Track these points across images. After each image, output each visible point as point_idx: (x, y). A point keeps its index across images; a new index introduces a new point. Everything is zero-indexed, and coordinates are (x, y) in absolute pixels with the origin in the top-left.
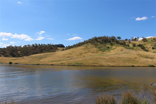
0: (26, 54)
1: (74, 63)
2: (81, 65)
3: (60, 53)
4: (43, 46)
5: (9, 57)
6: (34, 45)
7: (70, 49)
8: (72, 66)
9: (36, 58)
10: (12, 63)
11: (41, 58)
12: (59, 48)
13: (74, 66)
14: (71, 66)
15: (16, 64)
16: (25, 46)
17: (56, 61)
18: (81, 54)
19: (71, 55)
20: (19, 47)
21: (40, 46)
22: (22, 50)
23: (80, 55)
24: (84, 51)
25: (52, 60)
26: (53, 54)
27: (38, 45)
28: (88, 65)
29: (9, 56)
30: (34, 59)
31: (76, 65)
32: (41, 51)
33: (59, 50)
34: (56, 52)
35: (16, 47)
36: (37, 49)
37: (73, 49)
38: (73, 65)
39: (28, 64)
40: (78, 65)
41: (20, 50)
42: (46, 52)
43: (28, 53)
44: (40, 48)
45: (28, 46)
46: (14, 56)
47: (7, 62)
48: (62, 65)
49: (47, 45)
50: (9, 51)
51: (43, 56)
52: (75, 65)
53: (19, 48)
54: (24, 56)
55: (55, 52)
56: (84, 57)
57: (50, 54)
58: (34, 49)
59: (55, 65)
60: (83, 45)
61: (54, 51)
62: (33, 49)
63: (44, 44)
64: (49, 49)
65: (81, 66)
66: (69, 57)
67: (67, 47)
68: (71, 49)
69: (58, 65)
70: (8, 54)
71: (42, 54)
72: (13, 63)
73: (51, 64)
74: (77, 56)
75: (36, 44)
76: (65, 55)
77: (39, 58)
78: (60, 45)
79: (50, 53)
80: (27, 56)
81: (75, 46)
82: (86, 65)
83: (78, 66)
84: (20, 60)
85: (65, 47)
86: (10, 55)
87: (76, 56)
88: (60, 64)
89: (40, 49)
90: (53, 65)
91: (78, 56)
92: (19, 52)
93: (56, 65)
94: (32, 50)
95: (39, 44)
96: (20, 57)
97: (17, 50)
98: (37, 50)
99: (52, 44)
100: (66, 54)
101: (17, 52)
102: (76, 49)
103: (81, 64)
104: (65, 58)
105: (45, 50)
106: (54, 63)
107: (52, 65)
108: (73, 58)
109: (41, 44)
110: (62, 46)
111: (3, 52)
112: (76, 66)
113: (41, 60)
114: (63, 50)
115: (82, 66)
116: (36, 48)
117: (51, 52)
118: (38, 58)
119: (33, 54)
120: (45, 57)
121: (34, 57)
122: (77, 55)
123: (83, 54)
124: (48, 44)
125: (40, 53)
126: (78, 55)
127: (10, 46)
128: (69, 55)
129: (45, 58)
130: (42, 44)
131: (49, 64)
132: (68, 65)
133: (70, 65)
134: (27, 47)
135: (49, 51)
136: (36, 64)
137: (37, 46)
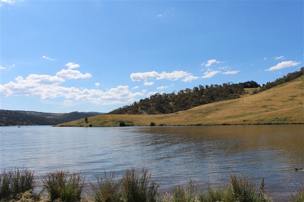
0: (183, 107)
1: (270, 118)
2: (284, 122)
3: (248, 99)
4: (215, 88)
5: (155, 114)
6: (197, 88)
7: (269, 90)
8: (265, 124)
9: (200, 113)
10: (154, 124)
11: (209, 112)
12: (246, 89)
13: (269, 124)
14: (262, 124)
15: (162, 125)
16: (182, 91)
17: (236, 117)
18: (293, 98)
19: (270, 101)
20: (171, 94)
21: (209, 88)
22: (176, 100)
23: (291, 102)
24: (300, 91)
25: (229, 115)
26: (234, 102)
27: (205, 87)
28: (302, 122)
29: (156, 112)
30: (195, 115)
31: (273, 122)
32: (212, 99)
33: (248, 93)
34: (240, 99)
35: (166, 96)
36: (203, 96)
37: (275, 89)
38: (267, 123)
39: (182, 124)
40: (279, 122)
41: (173, 101)
42: (220, 100)
43: (187, 104)
44: (209, 93)
45: (186, 91)
46: (164, 112)
47: (147, 123)
48: (244, 123)
49: (222, 85)
50: (154, 104)
51: (213, 108)
52: (271, 122)
53: (171, 97)
54: (181, 110)
55: (238, 97)
56: (301, 104)
57: (227, 103)
58: (197, 95)
59: (230, 125)
60: (299, 79)
61: (236, 95)
62: (196, 97)
63: (216, 85)
64: (226, 94)
65: (284, 124)
66: (265, 106)
67: (264, 85)
68: (272, 89)
69: (236, 125)
70: (153, 108)
71: (212, 105)
72: (156, 124)
73: (222, 123)
74: (284, 104)
75: (201, 87)
76: (257, 102)
77: (205, 113)
78: (248, 82)
79: (229, 101)
80: (185, 110)
81: (279, 82)
82: (296, 122)
83: (278, 124)
84: (170, 119)
85: (259, 86)
86: (157, 110)
87: (280, 104)
88: (240, 123)
89: (208, 96)
90: (227, 125)
91: (286, 103)
92: (171, 103)
93: (233, 125)
94: (194, 99)
95: (207, 86)
96: (172, 113)
97: (167, 100)
98: (202, 98)
99: (231, 84)
100: (260, 102)
101: (168, 104)
102: (281, 88)
103: (285, 119)
104: (257, 109)
105: (218, 96)
106: (230, 121)
107: (225, 125)
108: (274, 107)
109: (210, 86)
110: (253, 85)
111: (145, 105)
112: (274, 124)
113: (208, 117)
114: (255, 93)
115: (288, 124)
116: (202, 94)
117: (230, 99)
118: (202, 113)
119: (197, 106)
120: (217, 109)
121: (196, 112)
122: (284, 102)
123: (299, 98)
124: (224, 84)
125: (210, 103)
126: (286, 101)
127: (156, 95)
128: (266, 103)
129: (217, 112)
130: (212, 86)
131: (219, 124)
132: (257, 123)
133: (261, 122)
134: (184, 94)
135: (226, 97)
136: (196, 123)
137: (202, 90)
